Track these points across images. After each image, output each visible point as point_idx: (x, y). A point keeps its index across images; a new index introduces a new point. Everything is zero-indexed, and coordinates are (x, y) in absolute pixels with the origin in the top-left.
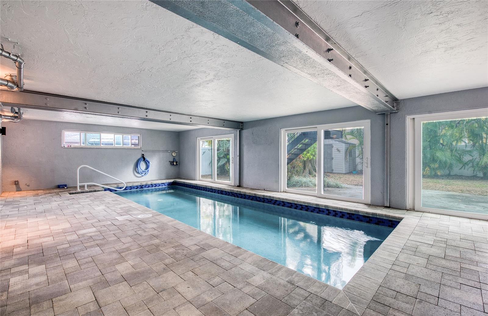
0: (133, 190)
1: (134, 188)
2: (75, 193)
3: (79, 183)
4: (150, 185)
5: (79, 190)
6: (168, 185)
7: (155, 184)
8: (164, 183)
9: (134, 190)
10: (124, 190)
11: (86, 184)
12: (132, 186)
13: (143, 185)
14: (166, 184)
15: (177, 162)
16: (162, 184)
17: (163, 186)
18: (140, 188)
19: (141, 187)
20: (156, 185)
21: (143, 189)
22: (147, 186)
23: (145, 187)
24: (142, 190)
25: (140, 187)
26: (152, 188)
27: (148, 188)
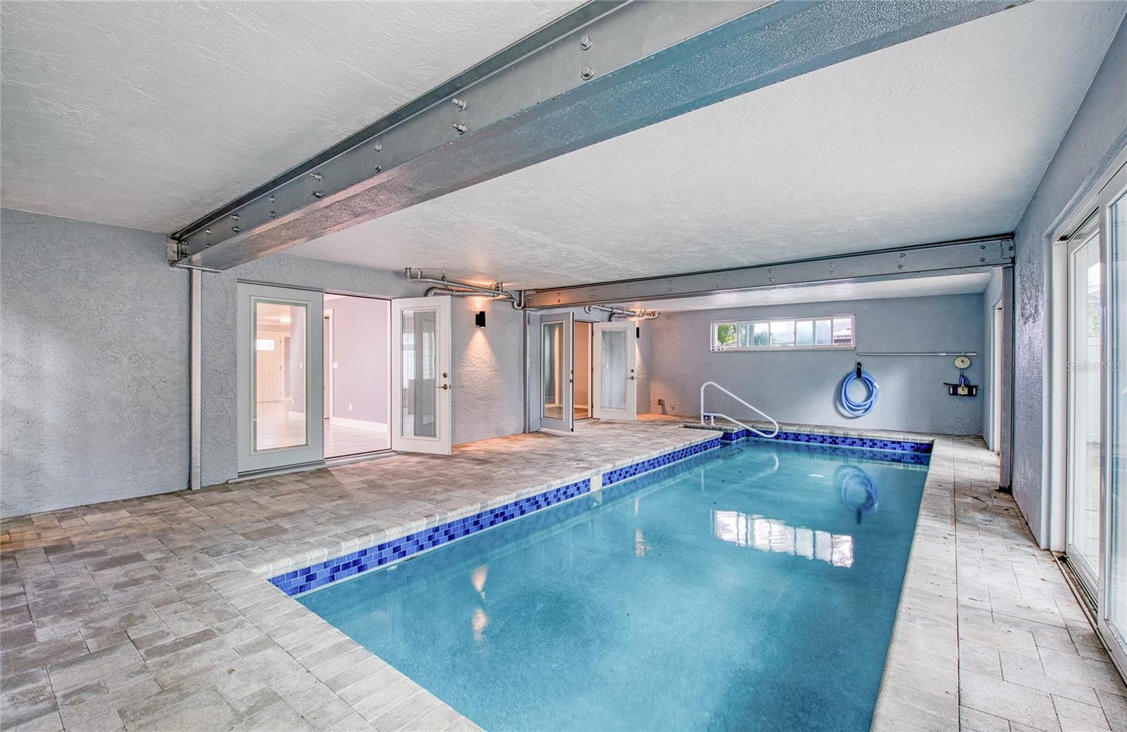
0: (814, 444)
1: (815, 439)
2: (697, 428)
3: (704, 412)
4: (857, 441)
5: (703, 423)
6: (915, 451)
7: (871, 440)
8: (899, 443)
9: (816, 444)
10: (773, 438)
11: (712, 415)
12: (812, 435)
13: (837, 438)
14: (907, 446)
15: (970, 388)
16: (893, 442)
17: (895, 449)
18: (830, 443)
19: (833, 440)
20: (873, 443)
21: (836, 446)
22: (849, 441)
23: (843, 441)
24: (836, 449)
25: (831, 440)
26: (862, 448)
27: (850, 445)
